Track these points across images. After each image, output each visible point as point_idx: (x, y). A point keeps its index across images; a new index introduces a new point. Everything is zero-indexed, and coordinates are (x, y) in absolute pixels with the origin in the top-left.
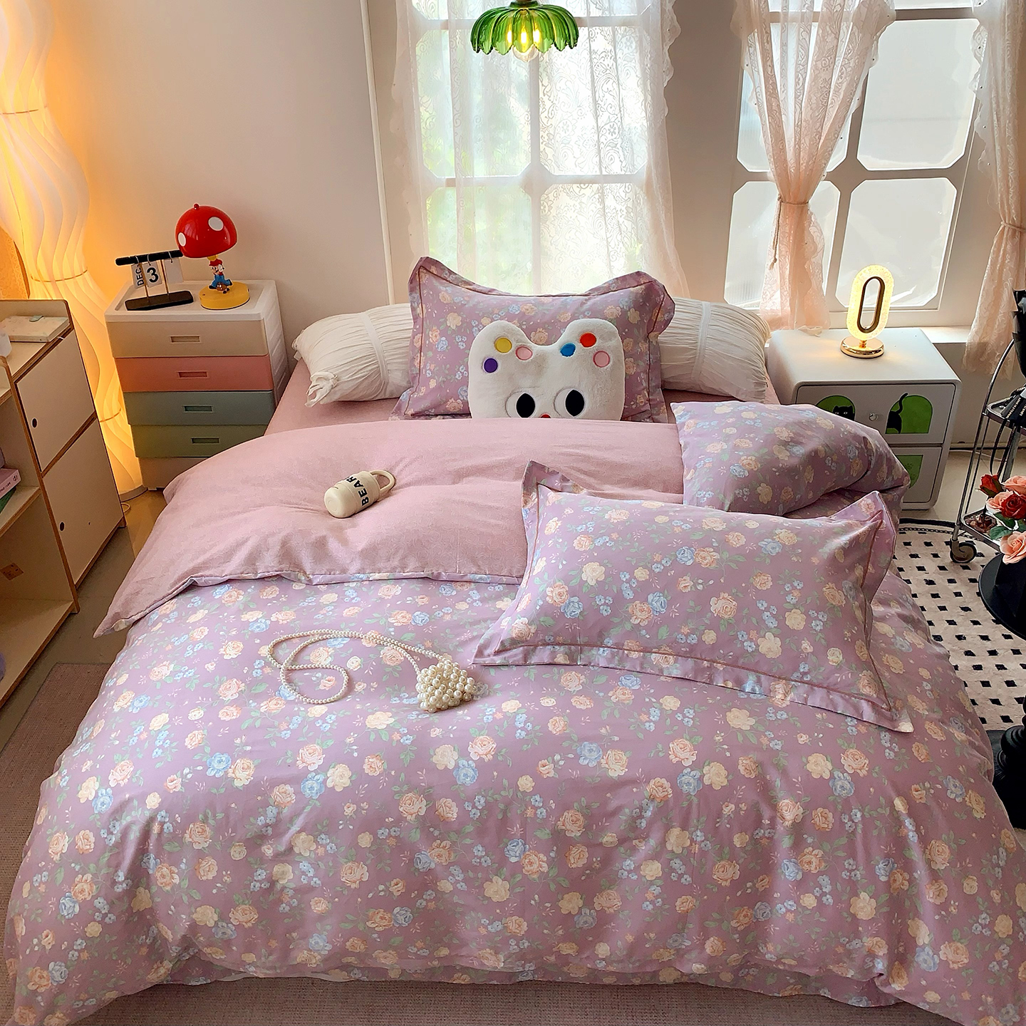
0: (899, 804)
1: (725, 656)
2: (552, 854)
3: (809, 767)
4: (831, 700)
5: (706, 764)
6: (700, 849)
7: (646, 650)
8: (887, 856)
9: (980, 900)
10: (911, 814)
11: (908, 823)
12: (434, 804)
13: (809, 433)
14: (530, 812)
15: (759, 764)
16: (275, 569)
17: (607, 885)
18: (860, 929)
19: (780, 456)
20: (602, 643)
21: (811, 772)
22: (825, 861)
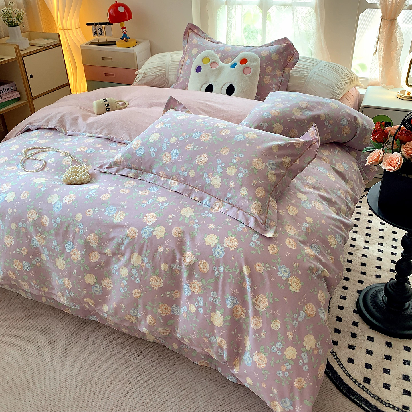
0: (245, 269)
1: (198, 184)
2: (83, 253)
3: (206, 239)
4: (238, 214)
5: (158, 226)
6: (146, 266)
7: (168, 177)
8: (233, 296)
9: (280, 335)
10: (250, 276)
11: (248, 281)
12: (41, 217)
13: (320, 107)
14: (77, 230)
15: (183, 232)
16: (54, 125)
17: (108, 275)
18: (215, 331)
19: (295, 113)
20: (152, 171)
21: (206, 242)
22: (202, 289)
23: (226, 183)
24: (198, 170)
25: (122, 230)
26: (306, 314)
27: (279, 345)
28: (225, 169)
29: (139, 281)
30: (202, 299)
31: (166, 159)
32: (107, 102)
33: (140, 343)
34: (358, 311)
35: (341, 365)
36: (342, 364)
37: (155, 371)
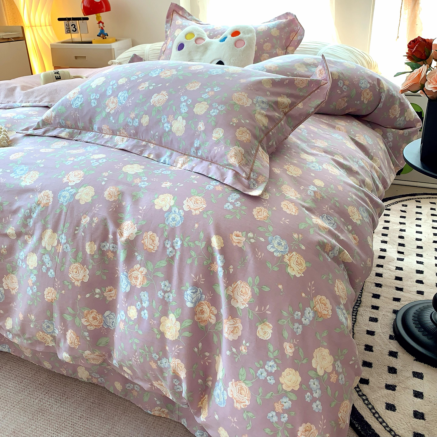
0: (215, 242)
1: (154, 135)
3: (156, 201)
5: (84, 186)
6: (63, 249)
7: (114, 134)
8: (196, 285)
9: (271, 348)
10: (223, 251)
15: (121, 193)
17: (11, 270)
18: (167, 348)
19: (298, 69)
20: (93, 129)
21: (156, 205)
22: (148, 279)
23: (193, 126)
24: (154, 113)
25: (31, 196)
26: (316, 312)
27: (271, 366)
28: (191, 107)
29: (53, 273)
30: (146, 295)
31: (111, 106)
32: (58, 73)
33: (68, 384)
34: (396, 336)
35: (375, 414)
36: (377, 412)
37: (84, 425)
